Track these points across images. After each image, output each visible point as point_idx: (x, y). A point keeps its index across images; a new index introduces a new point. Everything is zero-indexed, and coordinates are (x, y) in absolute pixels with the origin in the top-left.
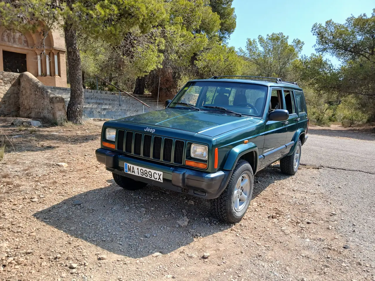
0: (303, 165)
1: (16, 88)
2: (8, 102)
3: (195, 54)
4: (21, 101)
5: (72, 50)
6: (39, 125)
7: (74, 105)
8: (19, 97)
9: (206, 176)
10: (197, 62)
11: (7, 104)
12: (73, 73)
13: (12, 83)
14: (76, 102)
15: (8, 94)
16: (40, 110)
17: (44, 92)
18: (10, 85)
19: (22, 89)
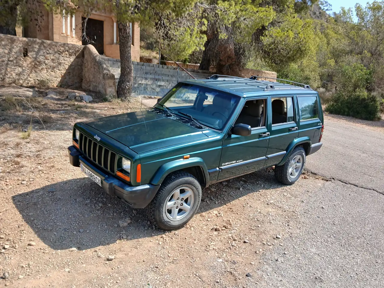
0: (314, 174)
1: (80, 60)
2: (73, 73)
3: (264, 28)
4: (83, 73)
5: (122, 27)
6: (90, 100)
7: (123, 83)
8: (82, 69)
9: (126, 189)
10: (263, 38)
11: (71, 75)
12: (122, 50)
13: (77, 55)
14: (125, 79)
15: (73, 66)
16: (97, 84)
17: (101, 67)
18: (74, 57)
19: (85, 62)
